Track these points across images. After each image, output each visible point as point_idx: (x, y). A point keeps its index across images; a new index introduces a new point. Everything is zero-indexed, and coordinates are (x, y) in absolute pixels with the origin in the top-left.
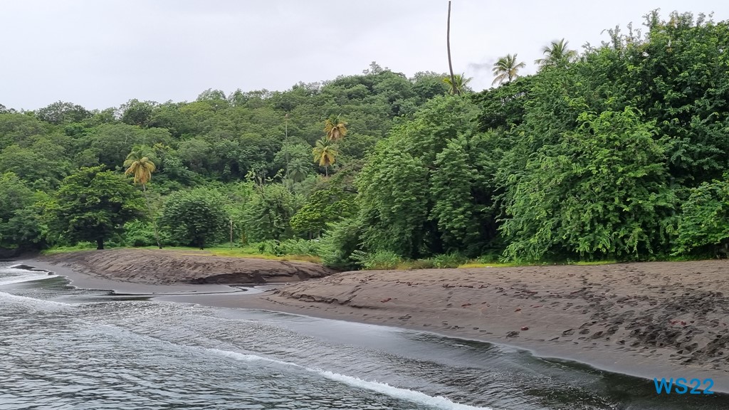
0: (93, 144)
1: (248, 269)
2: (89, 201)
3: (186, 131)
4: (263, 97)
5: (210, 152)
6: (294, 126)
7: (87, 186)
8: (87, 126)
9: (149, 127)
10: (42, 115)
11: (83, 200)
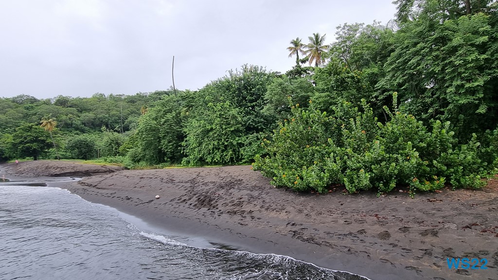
1: (84, 170)
2: (29, 139)
3: (85, 110)
4: (123, 97)
5: (95, 119)
6: (135, 110)
7: (28, 132)
10: (14, 100)
11: (25, 138)
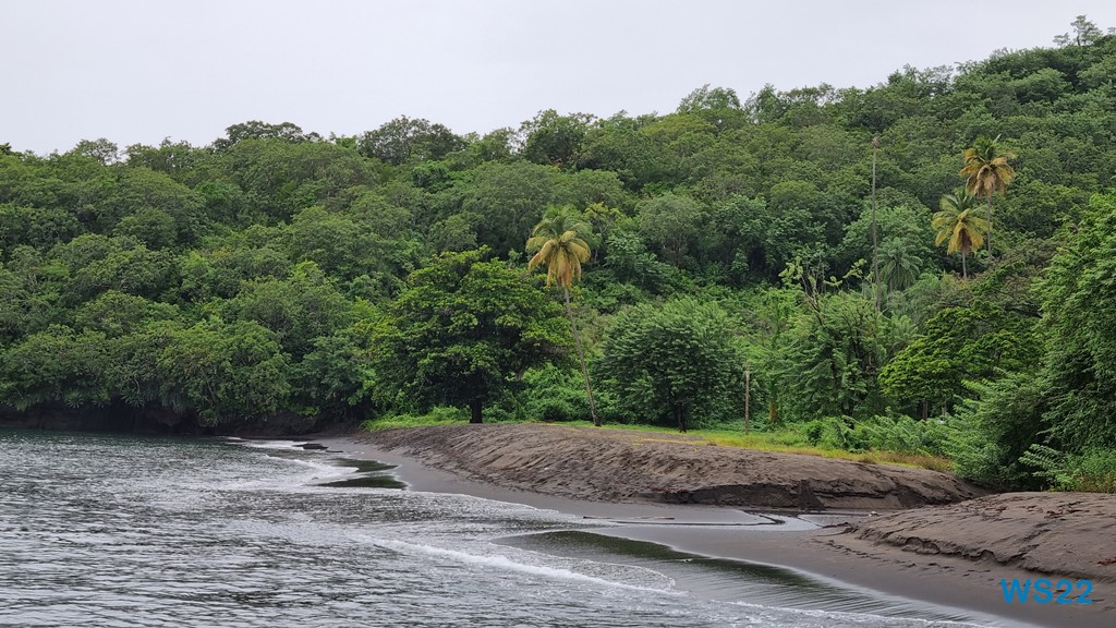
0: (466, 203)
1: (786, 478)
2: (457, 321)
3: (655, 178)
4: (821, 102)
5: (705, 221)
6: (892, 164)
7: (452, 290)
8: (455, 168)
9: (579, 169)
10: (369, 146)
11: (445, 320)
